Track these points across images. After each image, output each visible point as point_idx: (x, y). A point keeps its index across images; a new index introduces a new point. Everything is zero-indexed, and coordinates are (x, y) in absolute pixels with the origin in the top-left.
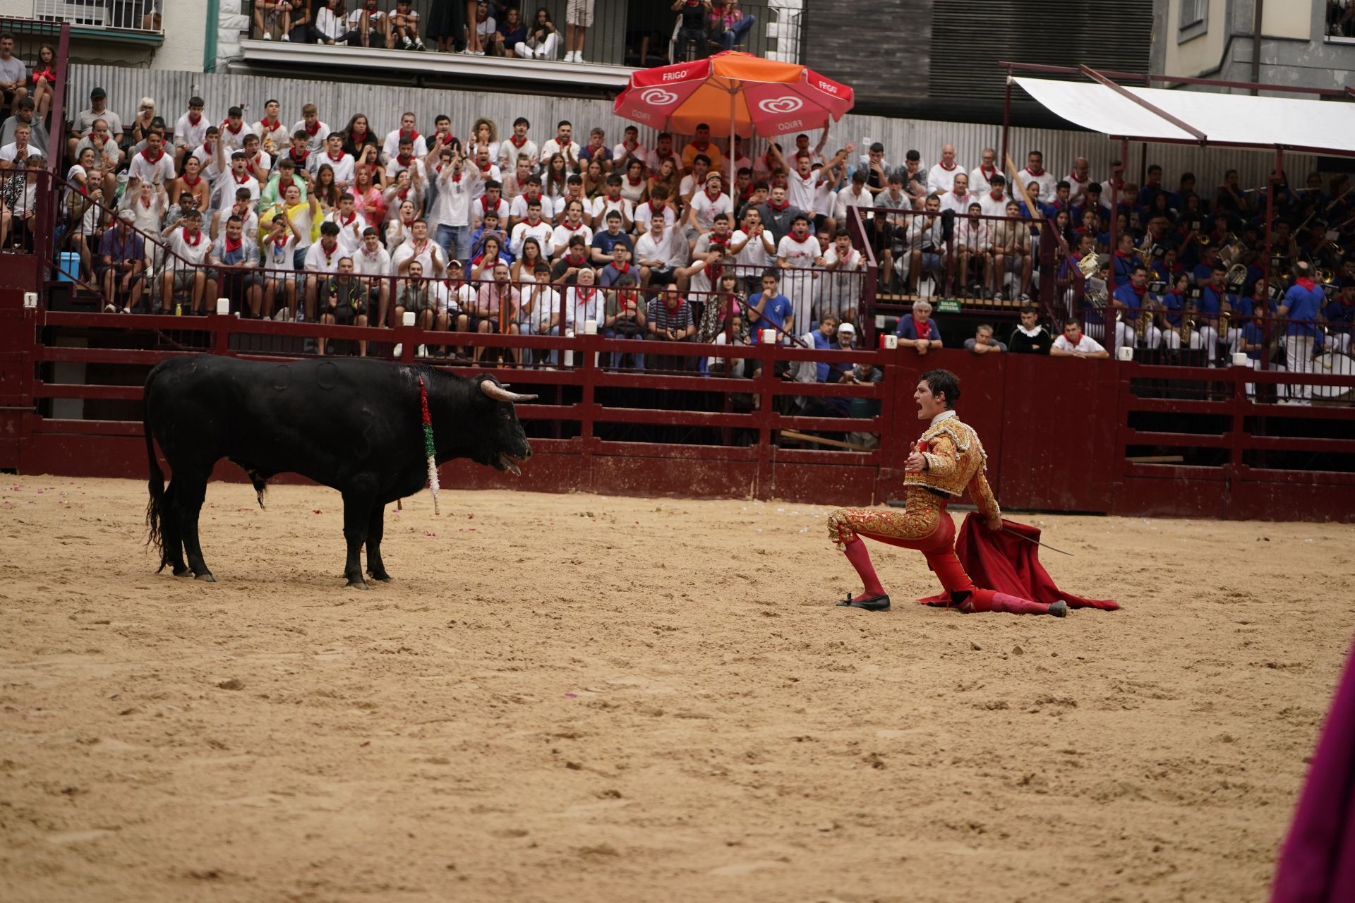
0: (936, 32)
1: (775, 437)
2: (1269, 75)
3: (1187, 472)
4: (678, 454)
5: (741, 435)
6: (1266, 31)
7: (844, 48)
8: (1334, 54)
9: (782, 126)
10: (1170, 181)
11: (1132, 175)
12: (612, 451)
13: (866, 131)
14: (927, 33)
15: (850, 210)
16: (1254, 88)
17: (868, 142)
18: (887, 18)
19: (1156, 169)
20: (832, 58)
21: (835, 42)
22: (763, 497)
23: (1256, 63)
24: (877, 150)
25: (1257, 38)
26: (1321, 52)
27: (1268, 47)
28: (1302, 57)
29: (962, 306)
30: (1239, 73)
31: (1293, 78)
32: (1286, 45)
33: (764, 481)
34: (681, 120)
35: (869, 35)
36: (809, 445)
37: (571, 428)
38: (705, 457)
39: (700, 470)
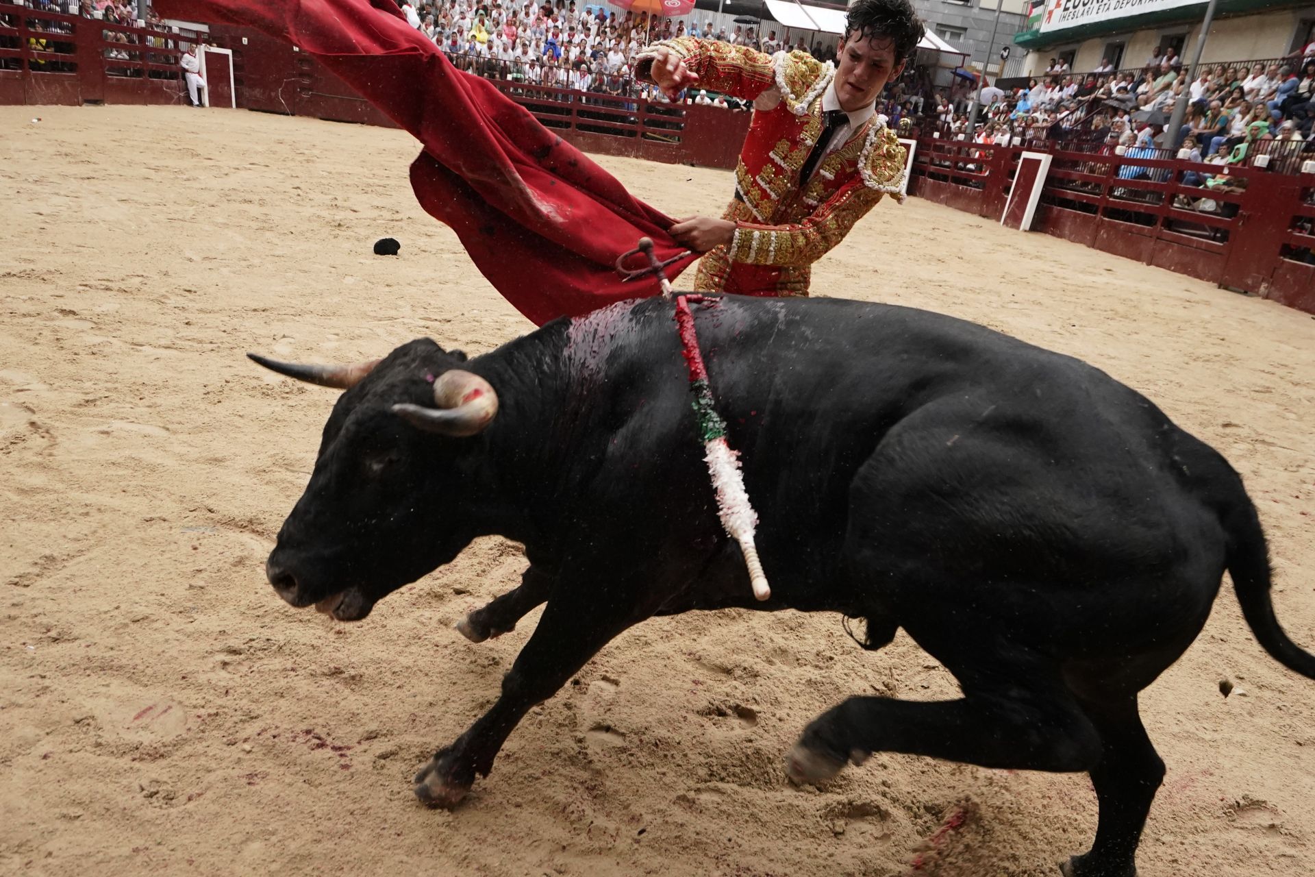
1: (644, 135)
4: (607, 138)
5: (632, 133)
9: (673, 13)
12: (583, 135)
13: (707, 17)
17: (707, 22)
22: (637, 157)
24: (710, 25)
33: (638, 151)
34: (636, 7)
36: (657, 139)
37: (568, 125)
38: (616, 140)
39: (615, 145)
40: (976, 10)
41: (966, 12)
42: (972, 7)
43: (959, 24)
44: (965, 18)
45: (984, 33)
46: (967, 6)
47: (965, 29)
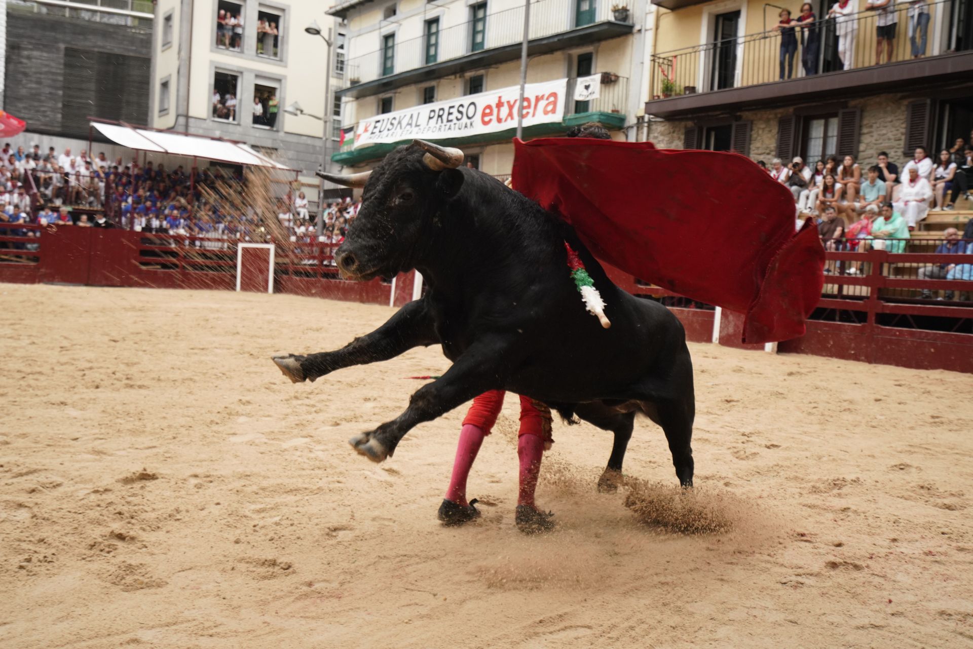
0: (64, 106)
2: (192, 130)
3: (163, 272)
6: (191, 114)
7: (25, 108)
8: (216, 125)
10: (155, 167)
11: (141, 163)
13: (32, 139)
14: (60, 105)
15: (26, 170)
16: (186, 134)
17: (33, 144)
18: (43, 98)
19: (150, 163)
20: (19, 111)
21: (20, 105)
23: (187, 126)
24: (37, 147)
25: (187, 117)
26: (211, 124)
27: (191, 120)
28: (204, 125)
29: (74, 209)
30: (181, 129)
31: (201, 132)
32: (198, 120)
35: (36, 104)
36: (11, 261)
40: (281, 134)
41: (274, 135)
42: (277, 131)
43: (270, 145)
44: (274, 140)
45: (292, 152)
46: (272, 130)
47: (276, 149)
